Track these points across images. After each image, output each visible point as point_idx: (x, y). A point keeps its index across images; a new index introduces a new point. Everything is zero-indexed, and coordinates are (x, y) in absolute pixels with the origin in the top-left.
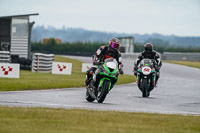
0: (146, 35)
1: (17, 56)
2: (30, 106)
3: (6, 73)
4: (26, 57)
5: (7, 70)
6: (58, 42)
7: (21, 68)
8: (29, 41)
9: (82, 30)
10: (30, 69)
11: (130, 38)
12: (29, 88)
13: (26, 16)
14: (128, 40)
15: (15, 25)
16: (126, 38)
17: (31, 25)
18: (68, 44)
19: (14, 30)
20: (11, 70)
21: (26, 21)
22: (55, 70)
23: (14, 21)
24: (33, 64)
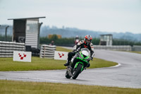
0: (121, 33)
1: (30, 47)
2: (38, 81)
3: (22, 58)
4: (36, 47)
5: (23, 56)
6: (59, 38)
7: (32, 55)
8: (39, 36)
9: (76, 29)
10: (39, 56)
11: (110, 35)
12: (38, 69)
13: (37, 19)
14: (108, 37)
15: (29, 25)
16: (107, 35)
17: (40, 25)
18: (66, 39)
19: (28, 28)
20: (25, 56)
21: (36, 22)
22: (56, 57)
23: (28, 22)
24: (41, 53)
